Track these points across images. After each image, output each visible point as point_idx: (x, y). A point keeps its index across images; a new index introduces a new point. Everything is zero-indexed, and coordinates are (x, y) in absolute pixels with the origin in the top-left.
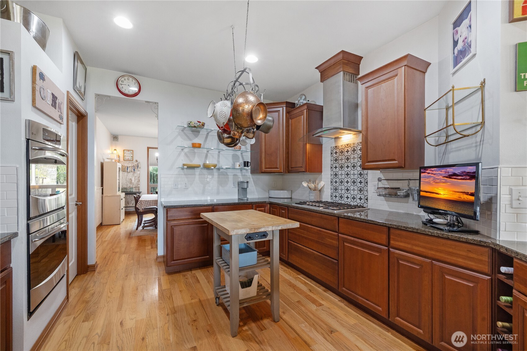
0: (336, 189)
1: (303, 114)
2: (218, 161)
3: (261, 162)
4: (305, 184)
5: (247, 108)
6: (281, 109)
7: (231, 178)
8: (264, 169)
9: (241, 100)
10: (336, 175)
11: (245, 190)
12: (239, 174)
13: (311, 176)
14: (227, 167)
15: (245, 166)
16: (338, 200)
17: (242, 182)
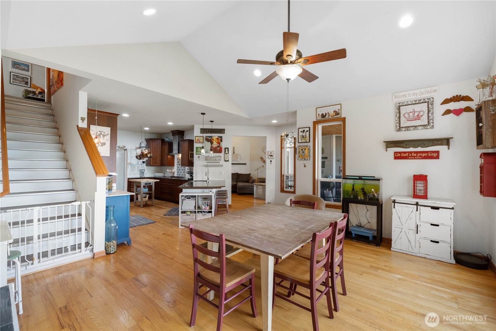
0: (178, 172)
1: (167, 145)
2: (131, 161)
3: (150, 162)
4: (168, 170)
5: (146, 153)
6: (159, 141)
7: (136, 168)
8: (152, 164)
9: (144, 151)
10: (178, 167)
11: (143, 173)
12: (140, 166)
13: (170, 167)
14: (135, 163)
15: (143, 163)
16: (178, 176)
17: (142, 170)
